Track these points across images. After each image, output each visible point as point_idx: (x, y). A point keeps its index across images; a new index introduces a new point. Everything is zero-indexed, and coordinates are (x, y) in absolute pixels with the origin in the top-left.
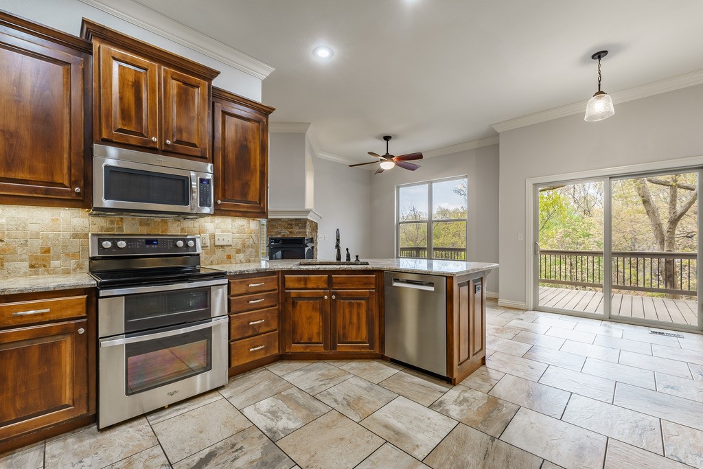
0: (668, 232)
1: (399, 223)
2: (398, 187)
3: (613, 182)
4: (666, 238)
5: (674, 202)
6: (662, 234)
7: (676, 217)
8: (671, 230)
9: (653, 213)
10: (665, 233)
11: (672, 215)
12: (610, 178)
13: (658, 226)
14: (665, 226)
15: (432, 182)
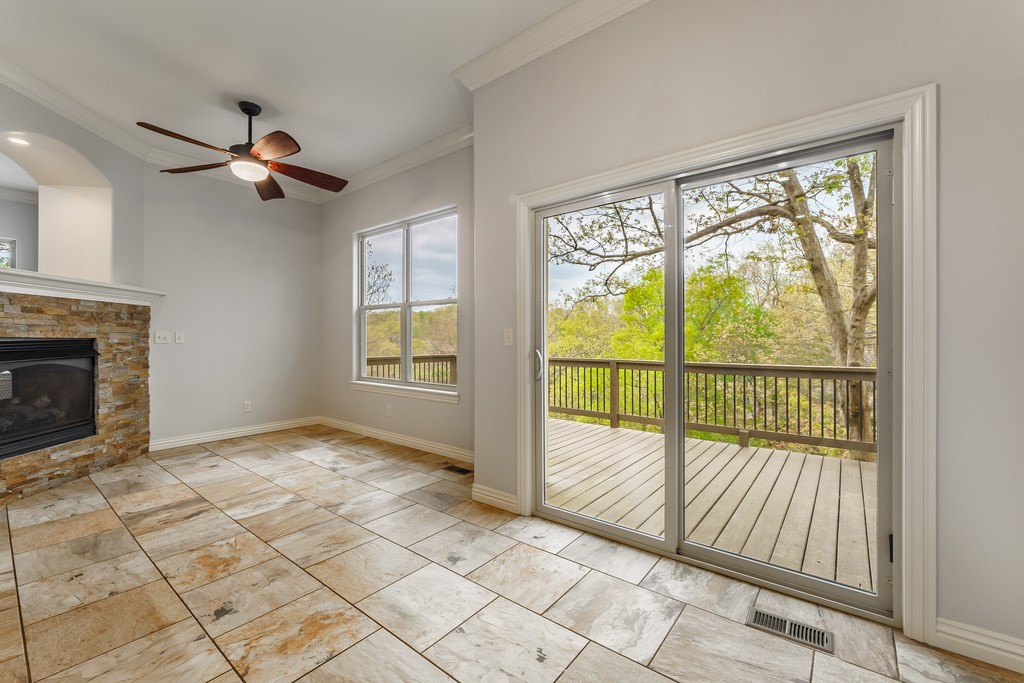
0: (853, 327)
1: (361, 311)
2: (362, 237)
3: (688, 194)
4: (850, 340)
5: (861, 269)
6: (843, 331)
7: (866, 299)
8: (857, 324)
9: (829, 291)
10: (848, 328)
11: (858, 294)
12: (679, 182)
13: (836, 315)
14: (849, 317)
15: (407, 225)
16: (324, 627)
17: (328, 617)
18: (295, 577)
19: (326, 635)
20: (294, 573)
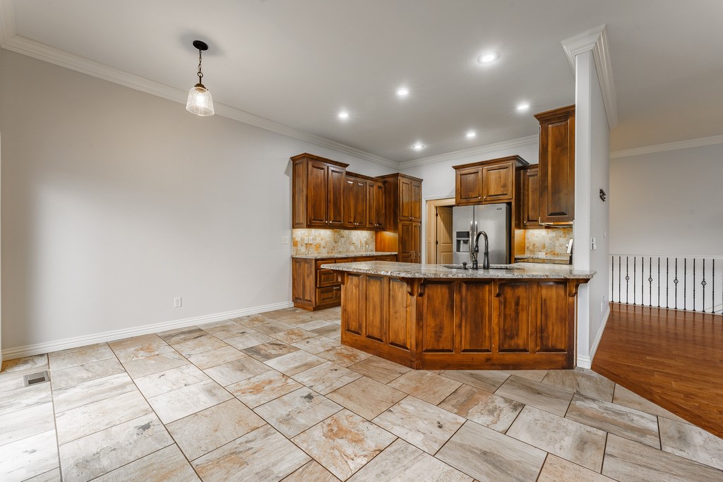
16: (253, 388)
17: (250, 392)
18: (273, 417)
19: (250, 386)
20: (274, 420)
